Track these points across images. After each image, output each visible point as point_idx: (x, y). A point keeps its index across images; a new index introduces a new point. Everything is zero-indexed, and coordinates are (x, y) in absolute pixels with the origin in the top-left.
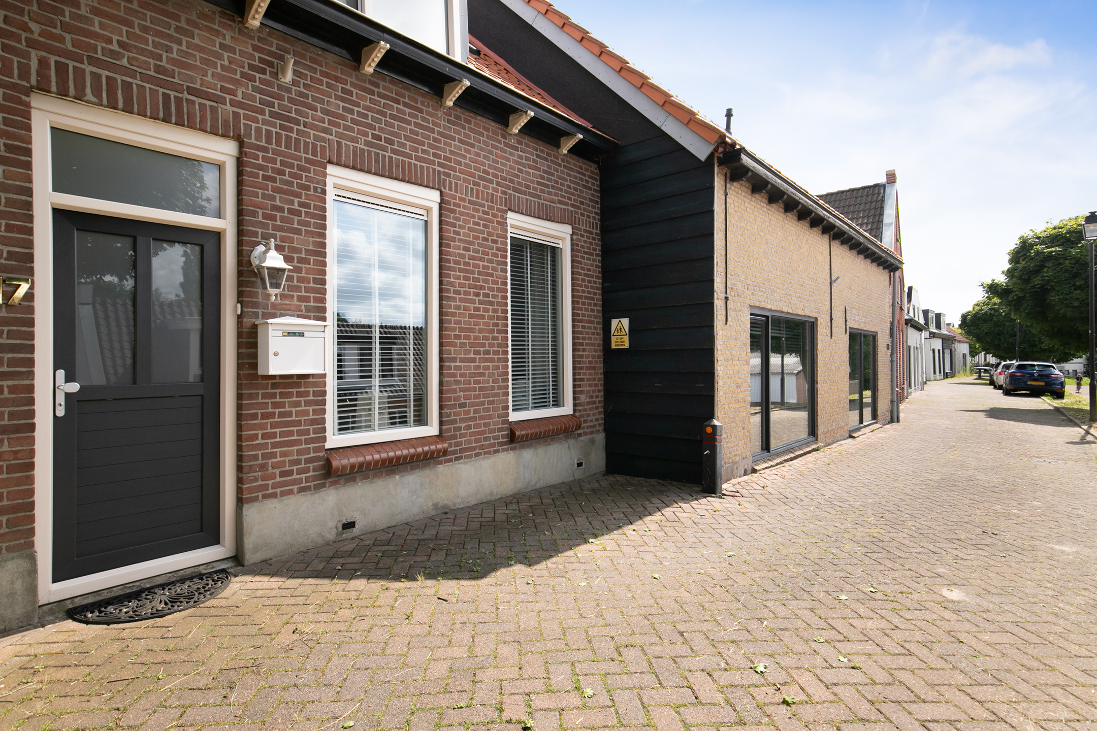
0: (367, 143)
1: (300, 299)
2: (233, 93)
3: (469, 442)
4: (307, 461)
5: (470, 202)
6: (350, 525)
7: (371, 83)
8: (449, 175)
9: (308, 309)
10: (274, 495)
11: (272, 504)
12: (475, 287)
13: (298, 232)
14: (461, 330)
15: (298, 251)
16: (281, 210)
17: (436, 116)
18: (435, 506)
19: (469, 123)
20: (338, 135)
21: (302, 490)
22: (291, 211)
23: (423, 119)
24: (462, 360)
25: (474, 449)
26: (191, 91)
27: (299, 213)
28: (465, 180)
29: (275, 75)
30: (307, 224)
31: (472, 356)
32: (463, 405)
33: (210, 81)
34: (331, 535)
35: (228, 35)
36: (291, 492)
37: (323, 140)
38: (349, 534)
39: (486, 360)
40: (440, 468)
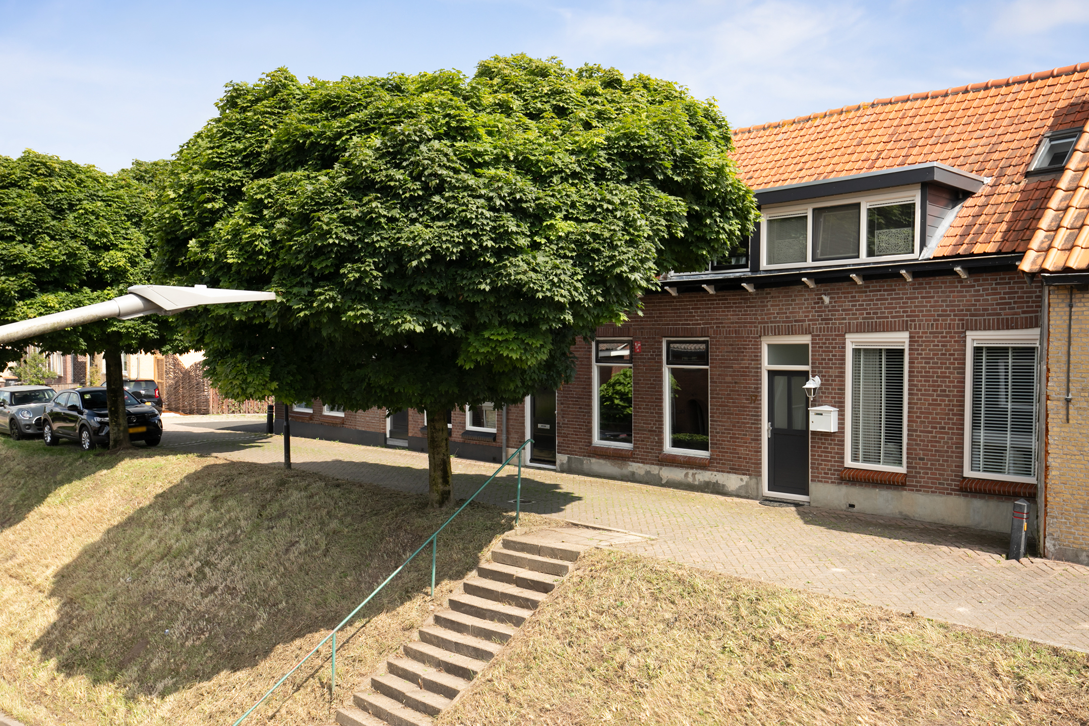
0: (863, 318)
1: (832, 398)
2: (808, 316)
3: (927, 483)
4: (835, 470)
5: (931, 333)
6: (852, 506)
7: (865, 287)
8: (914, 321)
9: (835, 402)
10: (821, 481)
11: (820, 484)
12: (934, 386)
13: (831, 368)
14: (921, 413)
15: (831, 376)
16: (824, 359)
17: (905, 289)
18: (901, 513)
19: (930, 283)
20: (849, 319)
21: (832, 482)
22: (829, 360)
23: (896, 294)
24: (921, 431)
25: (931, 488)
26: (796, 321)
27: (831, 360)
28: (926, 320)
29: (823, 302)
30: (835, 364)
31: (930, 429)
32: (921, 459)
33: (801, 315)
34: (844, 507)
35: (806, 294)
36: (827, 482)
37: (842, 324)
38: (851, 509)
39: (942, 433)
40: (905, 493)
